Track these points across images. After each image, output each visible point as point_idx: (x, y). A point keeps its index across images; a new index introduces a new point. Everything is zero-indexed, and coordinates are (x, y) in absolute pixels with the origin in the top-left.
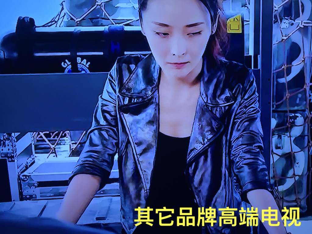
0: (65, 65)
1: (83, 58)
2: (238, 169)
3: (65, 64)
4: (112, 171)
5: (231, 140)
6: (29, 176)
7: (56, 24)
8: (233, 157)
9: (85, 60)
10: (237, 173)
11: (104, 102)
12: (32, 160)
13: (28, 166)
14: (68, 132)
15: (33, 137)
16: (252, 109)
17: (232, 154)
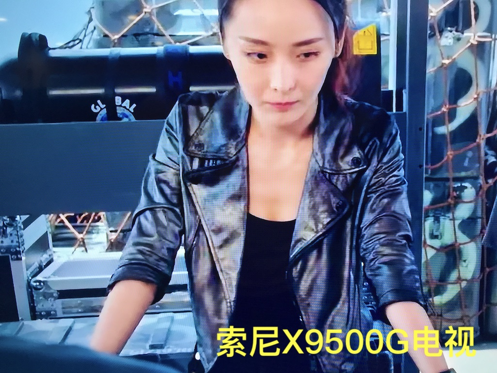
0: (96, 109)
1: (124, 97)
2: (372, 270)
3: (97, 107)
4: (174, 273)
5: (361, 226)
6: (44, 282)
7: (80, 44)
8: (364, 252)
9: (127, 101)
10: (370, 277)
11: (160, 167)
12: (48, 257)
13: (43, 267)
14: (104, 213)
15: (50, 221)
16: (394, 179)
17: (363, 248)
